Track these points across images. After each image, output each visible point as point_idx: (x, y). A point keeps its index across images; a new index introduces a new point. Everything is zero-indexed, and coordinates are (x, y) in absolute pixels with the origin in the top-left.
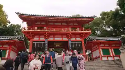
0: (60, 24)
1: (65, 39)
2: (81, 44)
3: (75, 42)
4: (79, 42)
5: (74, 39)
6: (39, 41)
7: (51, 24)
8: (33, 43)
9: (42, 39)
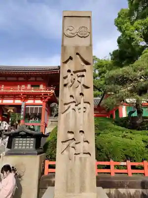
0: (15, 79)
1: (18, 102)
3: (33, 107)
4: (39, 107)
5: (30, 101)
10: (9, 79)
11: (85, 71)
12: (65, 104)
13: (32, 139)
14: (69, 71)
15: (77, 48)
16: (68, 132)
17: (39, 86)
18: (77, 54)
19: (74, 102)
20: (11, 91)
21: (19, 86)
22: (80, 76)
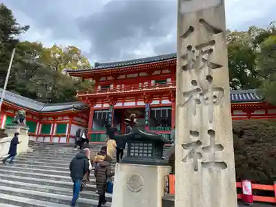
0: (136, 75)
1: (141, 103)
3: (159, 109)
4: (167, 109)
5: (155, 102)
6: (103, 110)
8: (94, 114)
9: (106, 105)
10: (129, 76)
11: (213, 43)
12: (185, 94)
13: (150, 145)
14: (189, 48)
15: (200, 12)
16: (191, 132)
17: (166, 81)
18: (201, 21)
19: (198, 90)
20: (132, 91)
21: (140, 84)
22: (206, 52)
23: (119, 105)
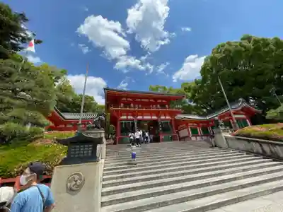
1: (154, 117)
2: (171, 123)
3: (165, 121)
4: (168, 121)
5: (163, 117)
6: (127, 120)
7: (137, 100)
8: (121, 122)
9: (130, 117)
10: (143, 100)
21: (151, 106)
23: (140, 117)
